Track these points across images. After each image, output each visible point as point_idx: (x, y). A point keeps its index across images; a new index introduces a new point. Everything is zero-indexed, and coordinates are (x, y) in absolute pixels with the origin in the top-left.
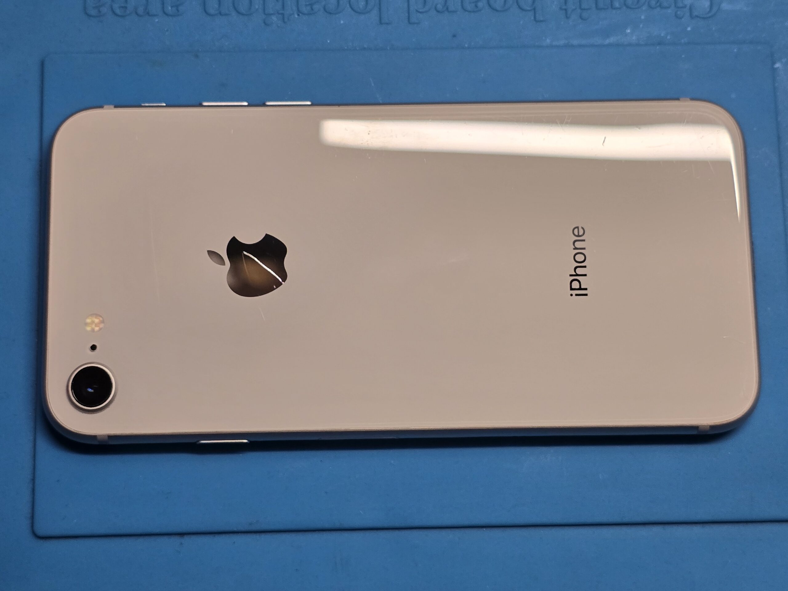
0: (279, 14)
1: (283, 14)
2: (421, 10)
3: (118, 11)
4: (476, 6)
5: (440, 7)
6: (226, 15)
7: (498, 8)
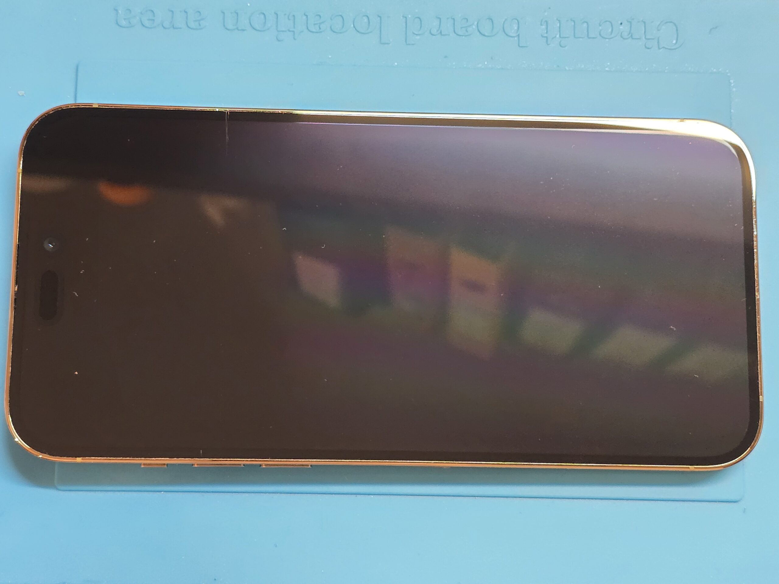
0: (289, 31)
1: (293, 31)
2: (416, 33)
3: (147, 23)
4: (467, 31)
5: (434, 31)
6: (243, 30)
7: (486, 34)
